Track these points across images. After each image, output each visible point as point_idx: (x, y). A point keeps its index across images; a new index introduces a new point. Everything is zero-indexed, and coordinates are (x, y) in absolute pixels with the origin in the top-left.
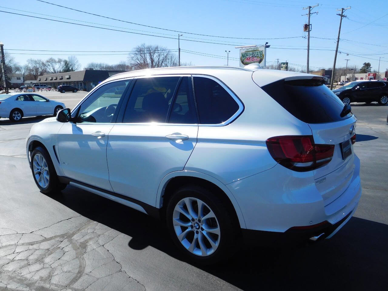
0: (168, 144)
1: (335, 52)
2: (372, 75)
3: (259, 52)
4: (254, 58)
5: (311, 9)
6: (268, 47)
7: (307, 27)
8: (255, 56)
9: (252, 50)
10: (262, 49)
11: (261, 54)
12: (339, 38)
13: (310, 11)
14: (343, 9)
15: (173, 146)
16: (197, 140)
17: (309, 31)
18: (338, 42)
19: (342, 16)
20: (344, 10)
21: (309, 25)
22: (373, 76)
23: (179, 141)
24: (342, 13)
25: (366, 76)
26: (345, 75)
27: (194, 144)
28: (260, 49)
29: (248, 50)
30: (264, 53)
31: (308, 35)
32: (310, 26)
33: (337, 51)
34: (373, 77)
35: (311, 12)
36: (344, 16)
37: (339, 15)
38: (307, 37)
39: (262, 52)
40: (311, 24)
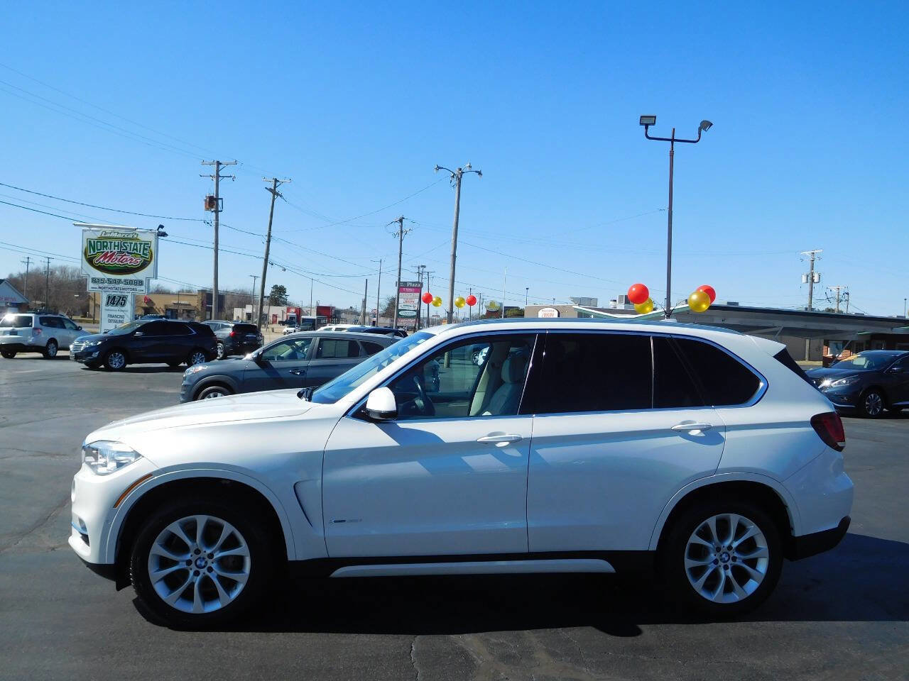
0: (678, 440)
1: (263, 261)
2: (293, 310)
3: (141, 244)
4: (125, 255)
5: (221, 167)
6: (164, 234)
7: (212, 202)
8: (128, 252)
9: (119, 236)
10: (150, 238)
11: (145, 249)
12: (269, 236)
13: (218, 171)
14: (276, 181)
15: (687, 441)
16: (726, 428)
17: (217, 212)
18: (269, 241)
19: (274, 192)
20: (278, 184)
21: (217, 199)
22: (295, 312)
23: (695, 433)
24: (275, 187)
25: (283, 312)
26: (242, 306)
27: (722, 434)
28: (143, 238)
29: (108, 235)
30: (153, 248)
31: (214, 218)
32: (220, 201)
33: (266, 260)
34: (295, 314)
35: (221, 174)
36: (278, 194)
37: (270, 190)
38: (214, 223)
39: (148, 244)
40: (222, 199)
